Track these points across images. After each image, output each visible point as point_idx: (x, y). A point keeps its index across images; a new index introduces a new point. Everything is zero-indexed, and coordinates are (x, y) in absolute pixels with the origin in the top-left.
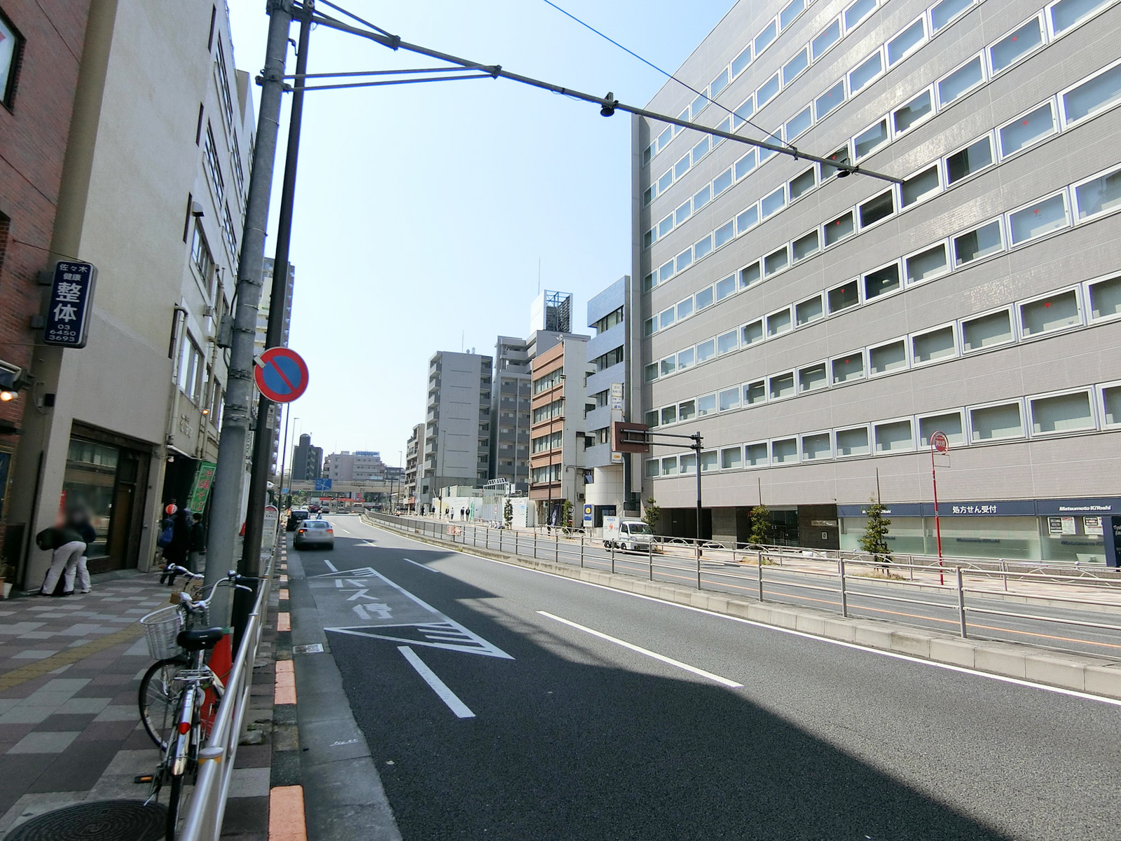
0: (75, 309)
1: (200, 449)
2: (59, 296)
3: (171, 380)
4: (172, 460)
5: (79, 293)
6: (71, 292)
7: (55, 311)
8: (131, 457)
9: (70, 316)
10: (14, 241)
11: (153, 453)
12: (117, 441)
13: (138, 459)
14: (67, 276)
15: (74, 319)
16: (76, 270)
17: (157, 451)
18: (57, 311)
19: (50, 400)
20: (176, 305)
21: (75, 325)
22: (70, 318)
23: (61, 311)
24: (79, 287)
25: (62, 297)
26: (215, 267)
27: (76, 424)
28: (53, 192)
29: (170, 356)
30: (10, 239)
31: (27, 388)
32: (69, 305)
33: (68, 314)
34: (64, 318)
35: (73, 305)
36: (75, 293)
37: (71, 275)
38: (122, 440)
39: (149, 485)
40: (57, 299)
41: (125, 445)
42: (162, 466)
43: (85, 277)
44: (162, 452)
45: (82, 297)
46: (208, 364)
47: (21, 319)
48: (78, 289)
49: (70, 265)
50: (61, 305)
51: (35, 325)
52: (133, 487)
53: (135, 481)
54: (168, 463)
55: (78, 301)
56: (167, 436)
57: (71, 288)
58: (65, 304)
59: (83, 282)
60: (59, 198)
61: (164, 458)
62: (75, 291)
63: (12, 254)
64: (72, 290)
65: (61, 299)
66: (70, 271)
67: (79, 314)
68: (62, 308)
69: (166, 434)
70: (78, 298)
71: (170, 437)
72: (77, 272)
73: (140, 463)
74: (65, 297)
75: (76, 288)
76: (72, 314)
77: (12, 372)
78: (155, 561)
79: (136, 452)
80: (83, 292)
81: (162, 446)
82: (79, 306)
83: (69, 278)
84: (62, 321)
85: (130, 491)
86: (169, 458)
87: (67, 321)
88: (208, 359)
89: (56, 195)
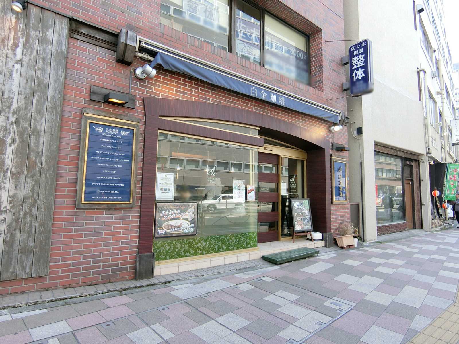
0: (364, 70)
1: (444, 158)
2: (354, 66)
3: (423, 114)
4: (432, 163)
5: (364, 59)
6: (359, 61)
7: (353, 76)
8: (408, 163)
9: (361, 75)
10: (326, 42)
11: (420, 160)
12: (400, 154)
13: (412, 164)
14: (356, 53)
15: (364, 75)
16: (360, 46)
17: (423, 158)
18: (354, 75)
19: (360, 131)
20: (418, 68)
21: (365, 79)
22: (362, 76)
23: (356, 74)
24: (363, 56)
25: (355, 66)
26: (433, 50)
27: (377, 144)
28: (341, 12)
29: (420, 100)
30: (323, 41)
31: (347, 125)
32: (360, 69)
33: (360, 75)
34: (358, 77)
35: (362, 67)
36: (362, 60)
37: (357, 51)
38: (402, 153)
39: (421, 179)
40: (353, 68)
41: (404, 156)
42: (427, 167)
43: (365, 48)
44: (425, 158)
45: (366, 61)
46: (439, 109)
47: (337, 86)
48: (363, 57)
49: (356, 45)
50: (355, 70)
51: (345, 88)
52: (412, 181)
53: (413, 177)
54: (430, 165)
55: (364, 64)
56: (427, 149)
57: (359, 59)
58: (357, 69)
59: (365, 53)
60: (344, 14)
61: (427, 162)
62: (362, 59)
63: (326, 49)
64: (360, 59)
65: (355, 67)
66: (357, 49)
67: (366, 72)
68: (356, 72)
69: (426, 148)
70: (364, 62)
71: (429, 149)
72: (360, 48)
73: (413, 166)
74: (357, 65)
75: (361, 57)
76: (363, 73)
77: (337, 114)
78: (432, 225)
79: (411, 160)
80: (366, 58)
81: (425, 155)
82: (365, 68)
83: (357, 53)
84: (358, 80)
85: (411, 183)
86: (430, 162)
87: (360, 78)
88: (439, 104)
89: (342, 13)
